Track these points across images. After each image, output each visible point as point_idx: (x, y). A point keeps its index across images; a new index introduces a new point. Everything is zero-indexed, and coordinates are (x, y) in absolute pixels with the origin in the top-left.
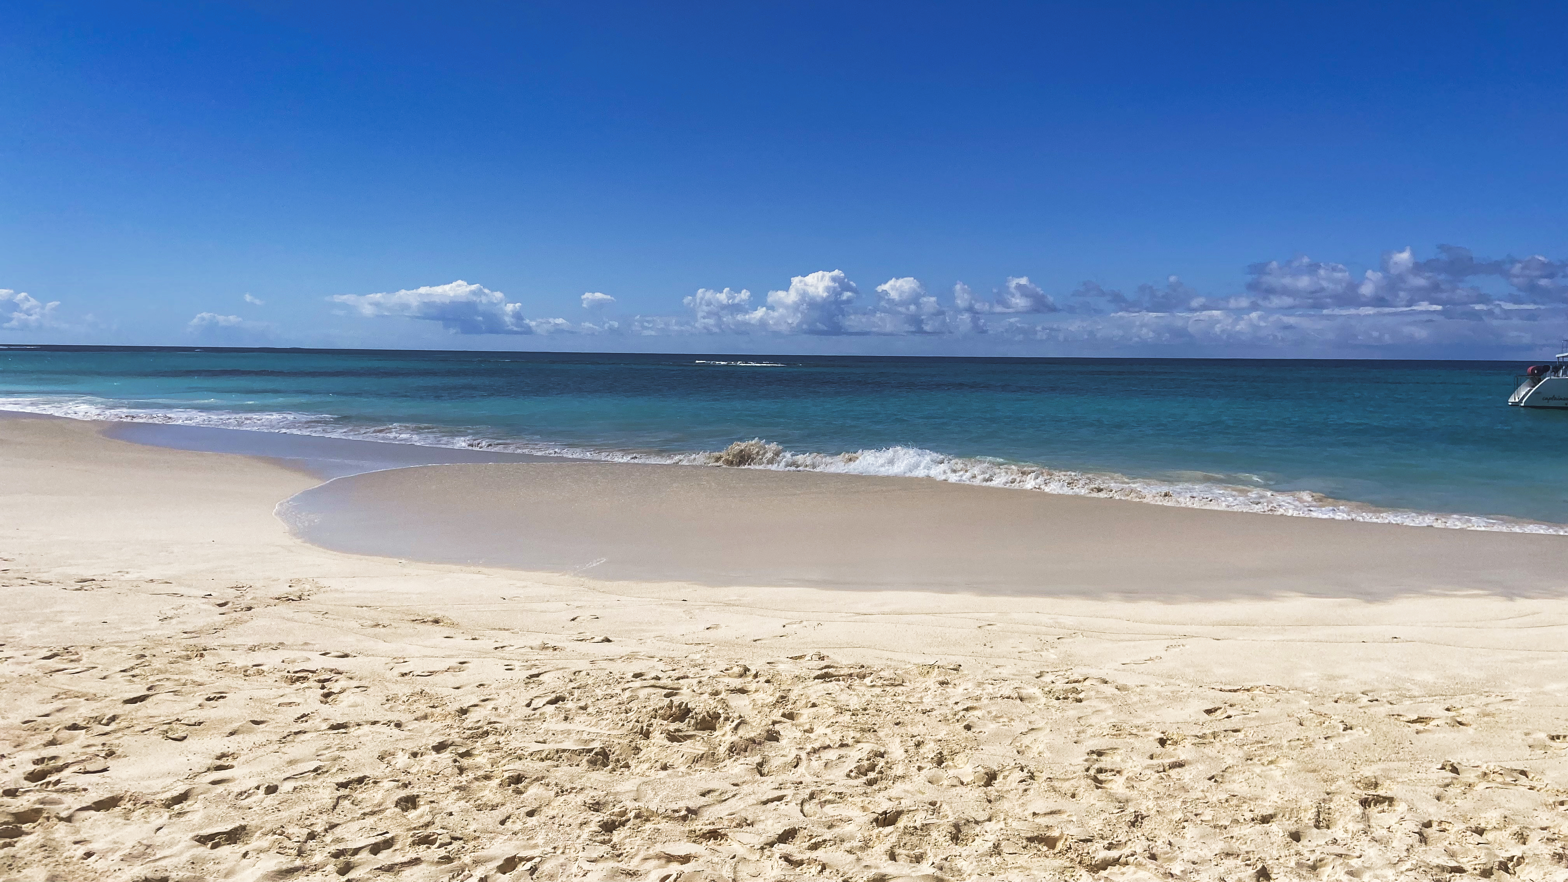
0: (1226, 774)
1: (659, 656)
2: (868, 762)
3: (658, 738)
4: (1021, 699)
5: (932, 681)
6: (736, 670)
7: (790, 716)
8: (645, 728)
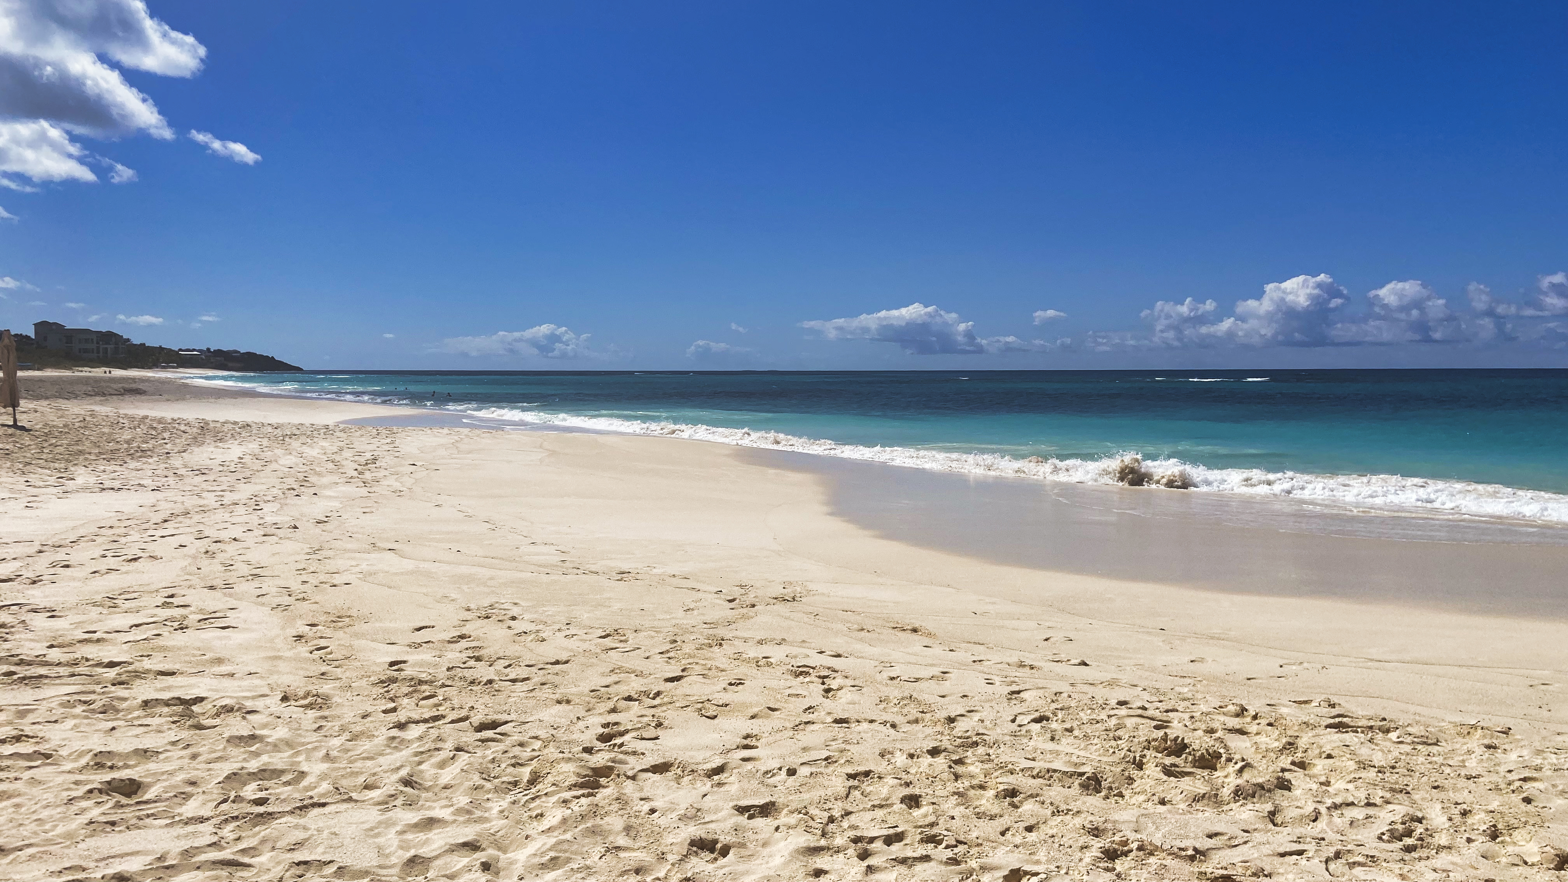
1: (1144, 684)
2: (1404, 826)
3: (1152, 770)
5: (1475, 743)
6: (1232, 708)
7: (1302, 765)
8: (1138, 758)
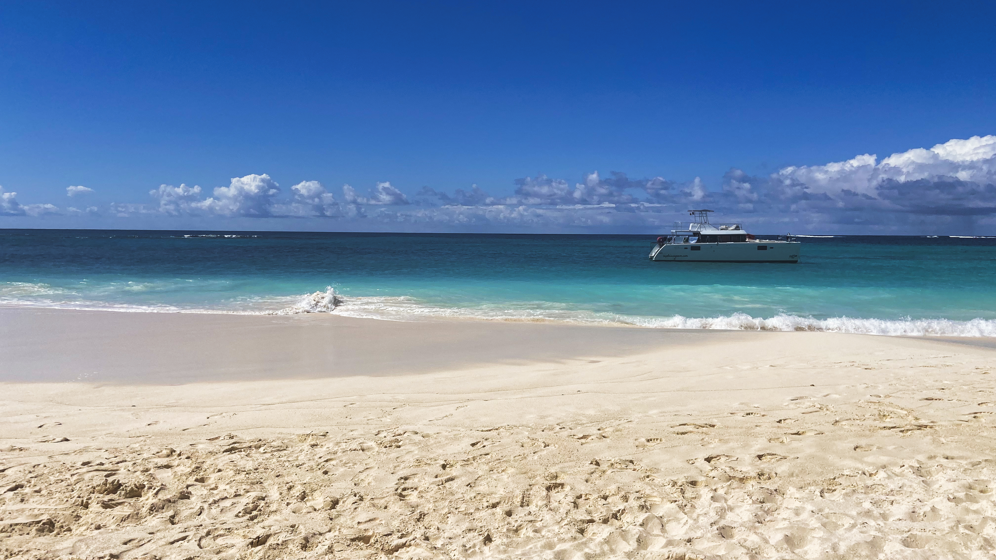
0: (477, 481)
1: (105, 447)
2: (253, 505)
3: (95, 507)
4: (363, 450)
5: (306, 445)
6: (165, 452)
7: (202, 480)
8: (85, 501)
